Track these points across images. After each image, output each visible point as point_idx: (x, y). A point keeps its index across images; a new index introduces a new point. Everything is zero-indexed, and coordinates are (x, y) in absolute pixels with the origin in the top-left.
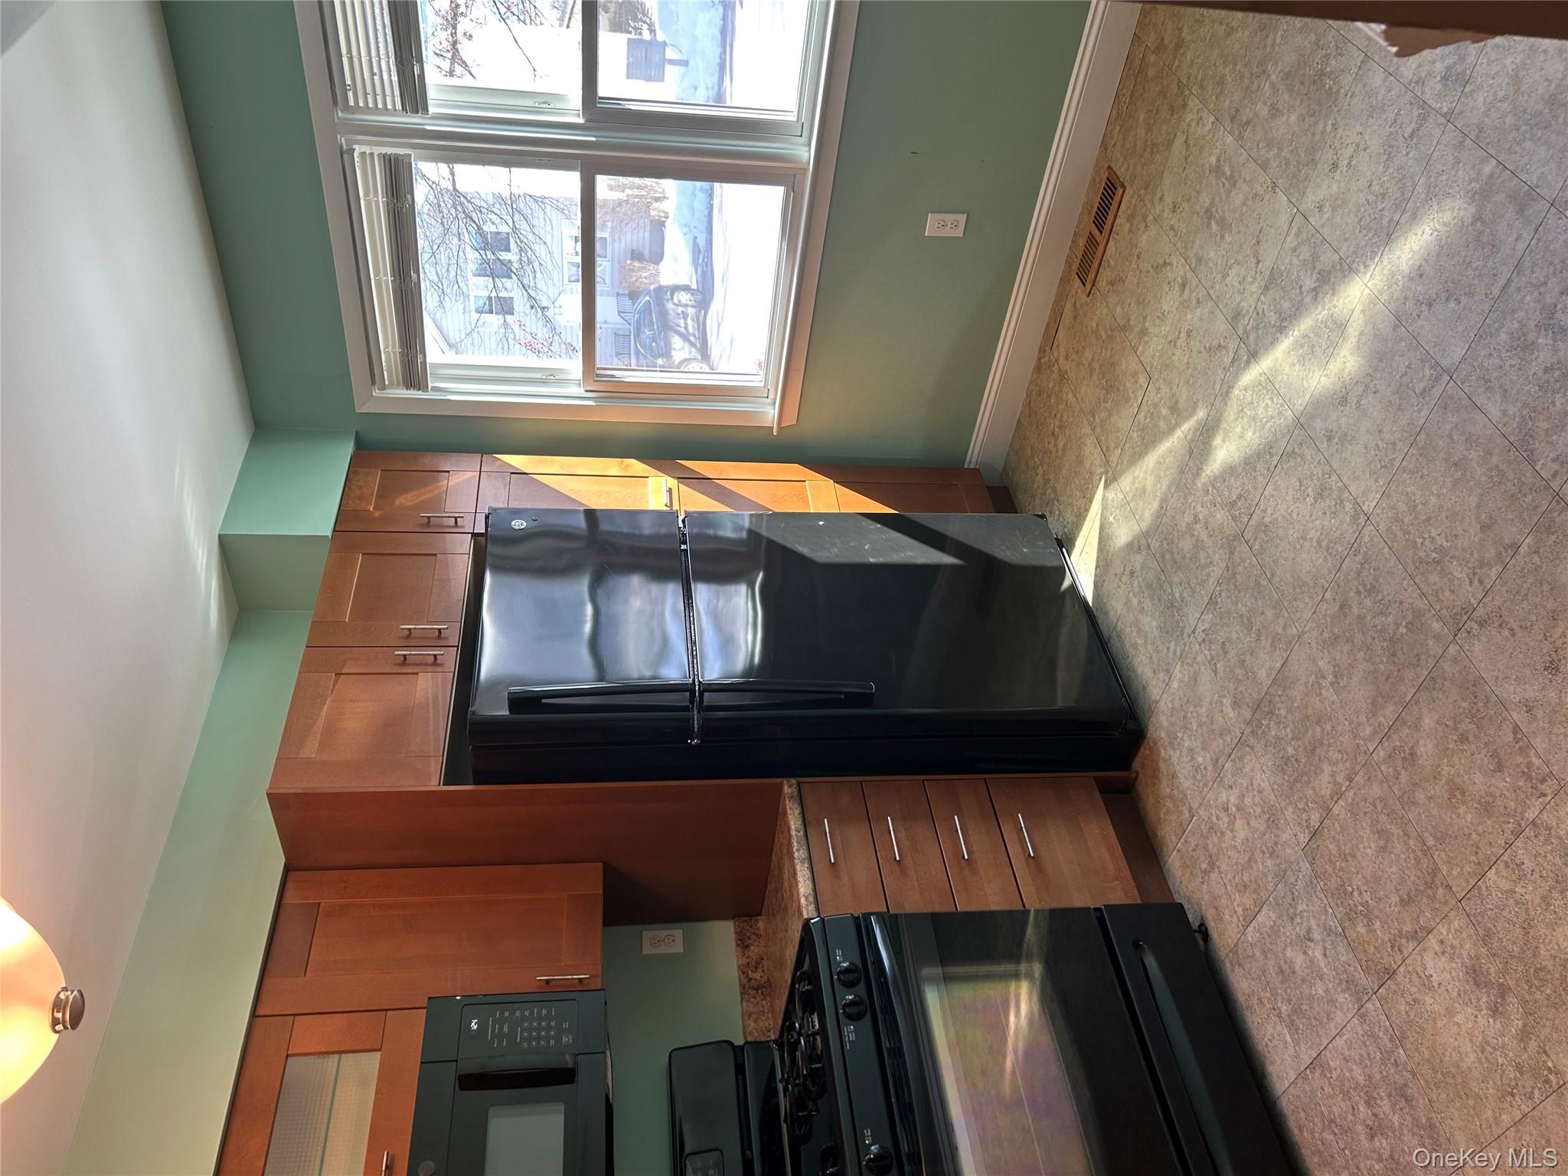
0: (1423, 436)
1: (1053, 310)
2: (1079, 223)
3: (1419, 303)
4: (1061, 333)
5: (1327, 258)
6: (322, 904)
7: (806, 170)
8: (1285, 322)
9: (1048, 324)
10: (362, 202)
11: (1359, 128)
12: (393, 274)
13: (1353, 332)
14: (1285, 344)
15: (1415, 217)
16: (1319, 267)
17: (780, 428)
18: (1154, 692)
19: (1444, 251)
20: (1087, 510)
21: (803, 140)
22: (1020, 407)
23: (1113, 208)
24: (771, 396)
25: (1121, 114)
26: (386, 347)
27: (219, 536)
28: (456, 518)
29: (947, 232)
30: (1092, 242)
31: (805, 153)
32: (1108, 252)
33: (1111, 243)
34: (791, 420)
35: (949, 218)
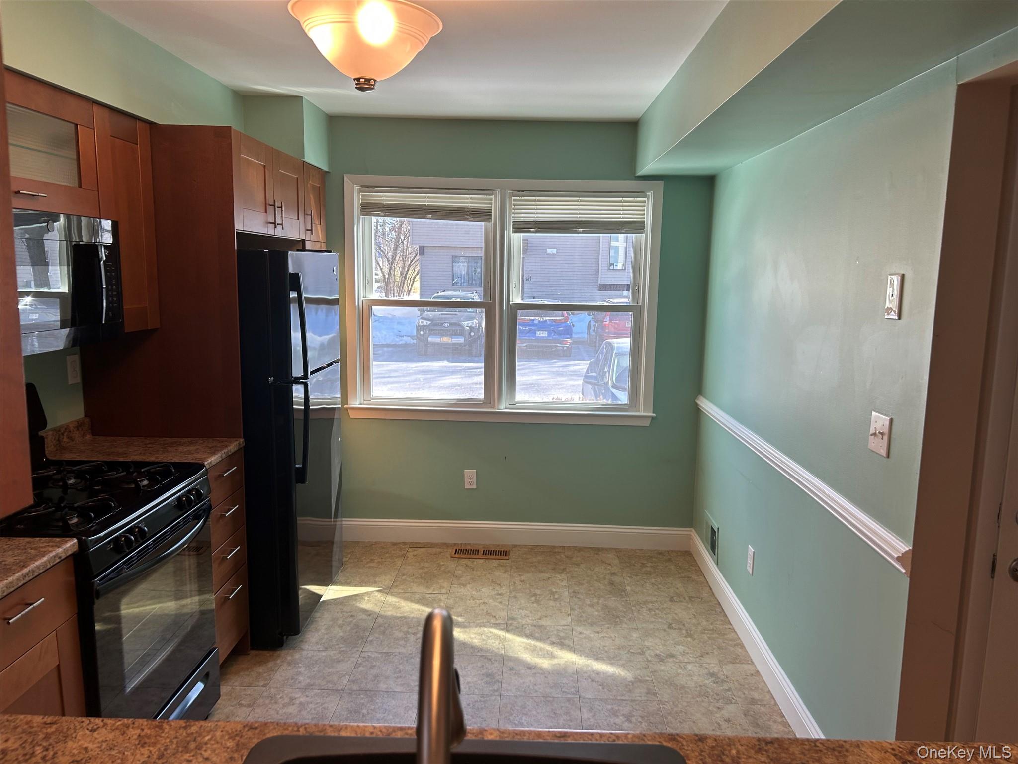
0: (551, 699)
1: (428, 543)
2: (476, 544)
3: (589, 677)
4: (422, 549)
5: (567, 642)
6: (136, 146)
7: (493, 408)
8: (530, 636)
9: (419, 543)
10: (468, 196)
11: (617, 635)
12: (429, 206)
13: (555, 661)
14: (525, 640)
15: (612, 664)
16: (562, 640)
17: (347, 409)
18: (306, 646)
19: (613, 677)
20: (355, 586)
21: (508, 406)
22: (366, 541)
23: (499, 557)
24: (365, 402)
25: (534, 549)
26: (385, 196)
27: (302, 97)
28: (311, 230)
29: (466, 480)
30: (476, 552)
31: (503, 408)
32: (478, 560)
33: (482, 561)
34: (352, 415)
35: (474, 480)
